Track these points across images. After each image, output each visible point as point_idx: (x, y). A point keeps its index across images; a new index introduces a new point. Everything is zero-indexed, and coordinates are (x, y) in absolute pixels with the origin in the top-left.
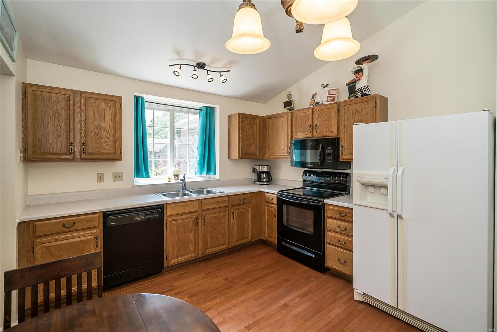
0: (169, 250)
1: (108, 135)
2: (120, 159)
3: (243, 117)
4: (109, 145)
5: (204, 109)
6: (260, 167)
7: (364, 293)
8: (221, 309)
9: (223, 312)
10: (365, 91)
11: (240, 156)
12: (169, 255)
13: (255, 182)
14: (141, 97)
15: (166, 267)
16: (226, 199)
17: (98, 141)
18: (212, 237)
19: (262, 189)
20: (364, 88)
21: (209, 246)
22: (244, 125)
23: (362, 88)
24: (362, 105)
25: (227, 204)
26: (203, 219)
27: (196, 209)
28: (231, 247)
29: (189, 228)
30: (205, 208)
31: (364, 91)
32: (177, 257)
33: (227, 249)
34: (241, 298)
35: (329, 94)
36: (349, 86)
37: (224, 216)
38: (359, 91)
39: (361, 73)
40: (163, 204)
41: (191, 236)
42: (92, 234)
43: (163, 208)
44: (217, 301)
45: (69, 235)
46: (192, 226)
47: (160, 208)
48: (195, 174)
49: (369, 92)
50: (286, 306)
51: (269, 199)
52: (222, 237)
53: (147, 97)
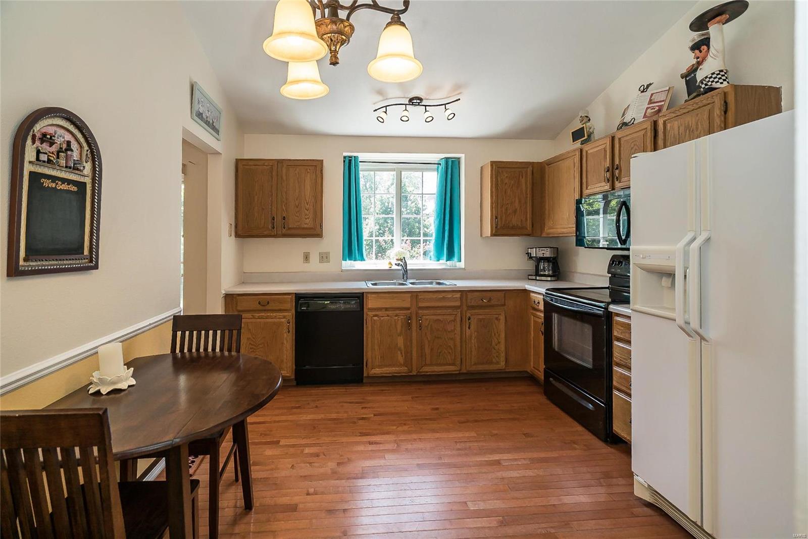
0: (369, 354)
1: (307, 207)
2: (319, 235)
3: (498, 168)
4: (309, 218)
5: (443, 163)
6: (536, 251)
7: (649, 485)
8: (402, 437)
9: (401, 441)
10: (714, 83)
11: (494, 232)
12: (370, 361)
13: (529, 275)
14: (355, 157)
15: (366, 377)
16: (457, 296)
17: (298, 215)
18: (432, 350)
19: (526, 286)
20: (711, 77)
21: (428, 362)
22: (502, 180)
23: (706, 77)
24: (698, 114)
25: (458, 304)
26: (418, 320)
27: (408, 305)
28: (465, 372)
29: (397, 330)
30: (421, 305)
31: (710, 83)
32: (379, 367)
33: (459, 373)
34: (437, 435)
35: (651, 102)
36: (688, 79)
37: (454, 320)
38: (703, 86)
39: (704, 48)
40: (363, 292)
41: (400, 341)
42: (284, 317)
43: (361, 297)
44: (406, 428)
45: (263, 314)
46: (402, 327)
47: (359, 297)
48: (430, 260)
49: (722, 83)
50: (498, 462)
51: (535, 302)
52: (449, 353)
53: (362, 156)
